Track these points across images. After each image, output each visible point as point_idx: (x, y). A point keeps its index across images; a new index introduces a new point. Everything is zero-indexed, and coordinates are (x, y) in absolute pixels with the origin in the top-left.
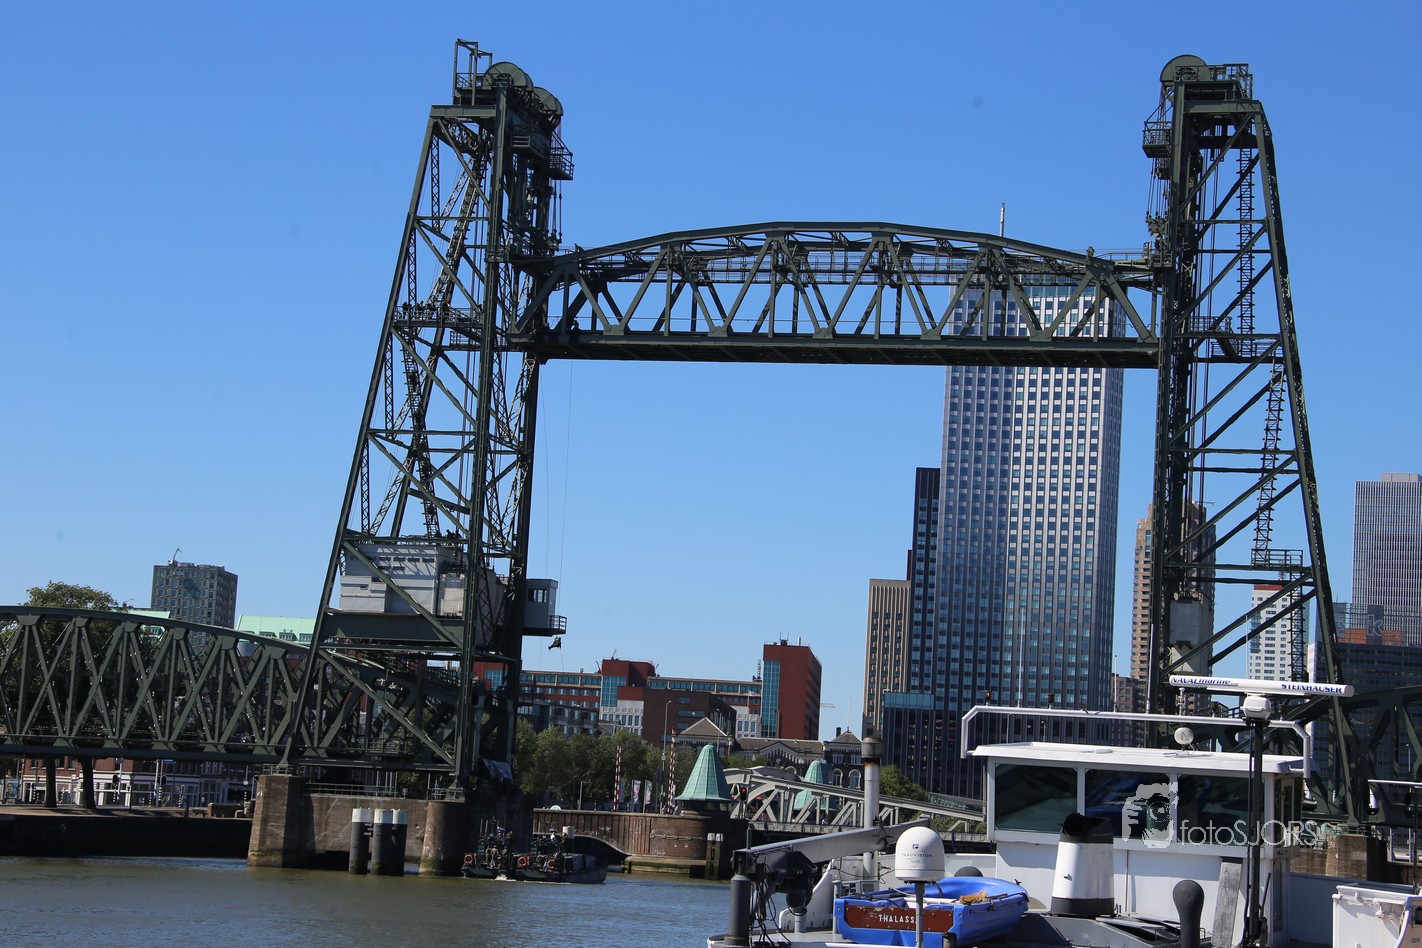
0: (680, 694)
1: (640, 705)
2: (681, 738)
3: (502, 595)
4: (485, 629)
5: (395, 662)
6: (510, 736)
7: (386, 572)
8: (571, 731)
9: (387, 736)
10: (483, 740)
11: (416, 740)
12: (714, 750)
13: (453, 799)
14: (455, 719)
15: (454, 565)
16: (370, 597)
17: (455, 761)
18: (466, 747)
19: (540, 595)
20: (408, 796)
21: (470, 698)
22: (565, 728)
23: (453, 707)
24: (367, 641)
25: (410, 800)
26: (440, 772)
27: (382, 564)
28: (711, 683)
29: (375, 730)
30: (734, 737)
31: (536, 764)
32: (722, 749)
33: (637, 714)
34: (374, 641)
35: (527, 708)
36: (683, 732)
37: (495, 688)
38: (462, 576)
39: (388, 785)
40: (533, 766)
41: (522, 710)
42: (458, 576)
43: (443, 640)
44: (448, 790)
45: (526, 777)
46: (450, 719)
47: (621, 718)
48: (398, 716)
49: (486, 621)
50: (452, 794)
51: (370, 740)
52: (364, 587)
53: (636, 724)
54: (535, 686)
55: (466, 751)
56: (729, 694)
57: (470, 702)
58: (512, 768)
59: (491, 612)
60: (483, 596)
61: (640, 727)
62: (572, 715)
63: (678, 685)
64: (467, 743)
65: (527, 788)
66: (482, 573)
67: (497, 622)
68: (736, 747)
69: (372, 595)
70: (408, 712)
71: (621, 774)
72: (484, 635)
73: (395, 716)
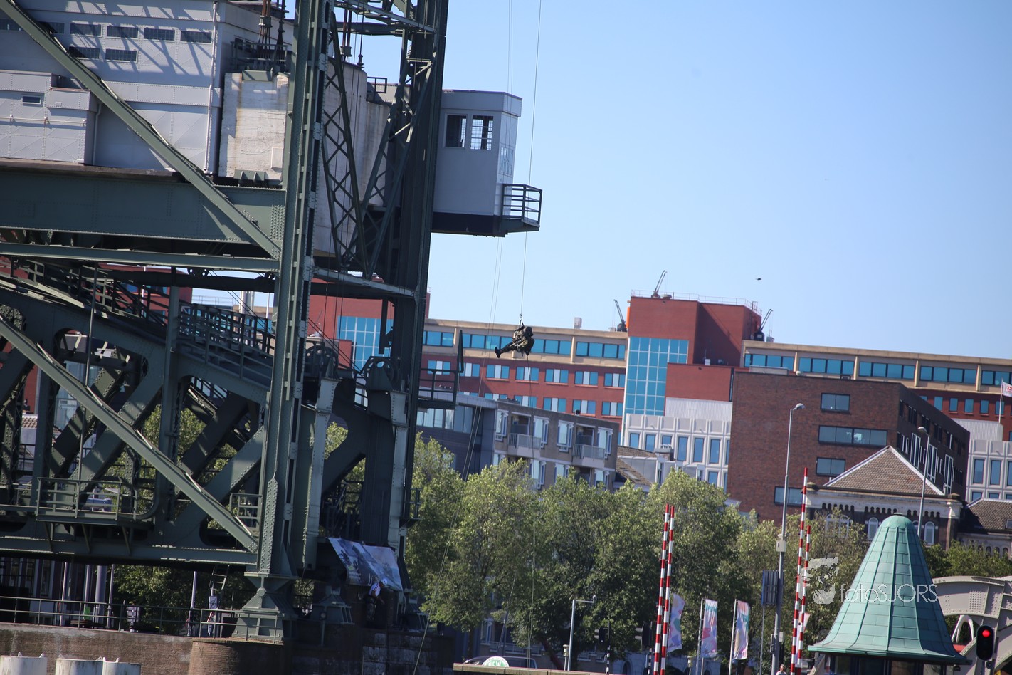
0: (827, 387)
1: (723, 412)
2: (824, 498)
3: (380, 130)
4: (339, 213)
5: (112, 291)
6: (397, 481)
7: (88, 63)
8: (548, 472)
9: (88, 475)
10: (331, 489)
11: (163, 488)
12: (911, 531)
13: (254, 636)
14: (261, 436)
15: (262, 51)
16: (47, 125)
17: (259, 540)
18: (288, 508)
19: (477, 131)
20: (141, 627)
21: (299, 385)
22: (536, 466)
23: (257, 405)
24: (39, 237)
25: (146, 637)
26: (222, 569)
27: (79, 41)
28: (905, 361)
29: (60, 459)
30: (961, 498)
31: (461, 552)
32: (931, 528)
33: (716, 434)
34: (57, 238)
35: (439, 412)
36: (832, 483)
37: (360, 362)
38: (282, 79)
39: (92, 597)
40: (453, 556)
41: (428, 418)
42: (272, 79)
43: (232, 238)
44: (240, 613)
45: (436, 585)
46: (247, 436)
47: (674, 444)
48: (119, 425)
49: (340, 195)
50: (250, 622)
51: (47, 485)
52: (32, 98)
53: (713, 459)
54: (460, 359)
55: (288, 516)
56: (950, 388)
57: (298, 395)
58: (400, 562)
59: (352, 172)
60: (333, 131)
61: (721, 467)
62: (552, 432)
63: (819, 366)
64: (291, 495)
65: (437, 611)
66: (330, 71)
67: (368, 196)
68: (968, 524)
69: (55, 120)
70: (145, 415)
71: (673, 582)
72: (334, 230)
73: (112, 427)
